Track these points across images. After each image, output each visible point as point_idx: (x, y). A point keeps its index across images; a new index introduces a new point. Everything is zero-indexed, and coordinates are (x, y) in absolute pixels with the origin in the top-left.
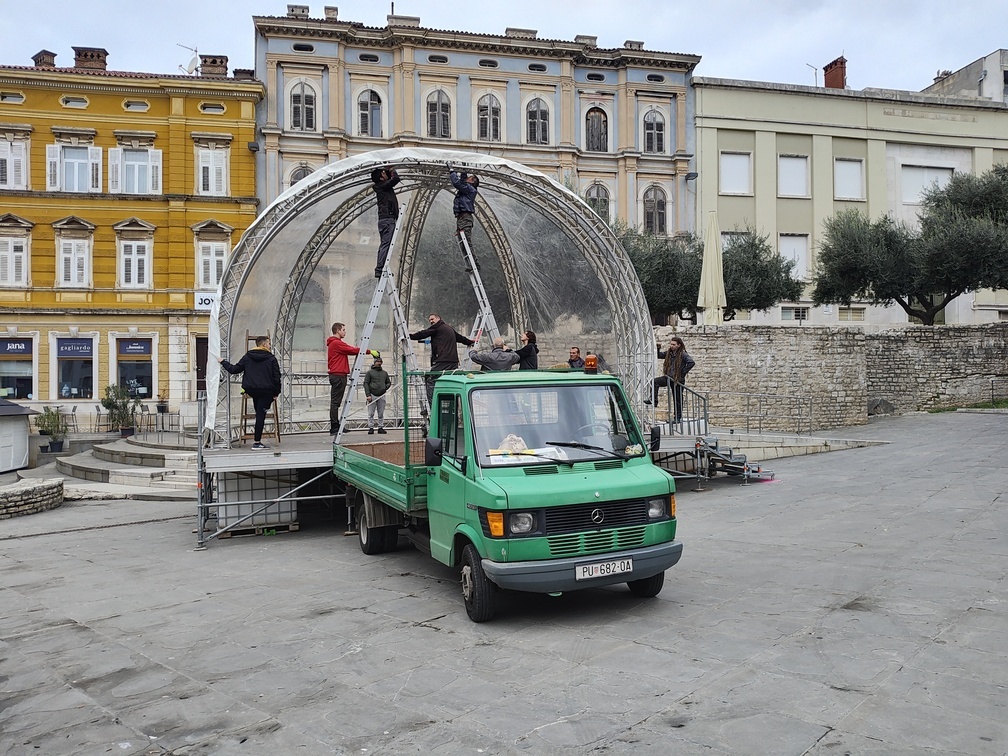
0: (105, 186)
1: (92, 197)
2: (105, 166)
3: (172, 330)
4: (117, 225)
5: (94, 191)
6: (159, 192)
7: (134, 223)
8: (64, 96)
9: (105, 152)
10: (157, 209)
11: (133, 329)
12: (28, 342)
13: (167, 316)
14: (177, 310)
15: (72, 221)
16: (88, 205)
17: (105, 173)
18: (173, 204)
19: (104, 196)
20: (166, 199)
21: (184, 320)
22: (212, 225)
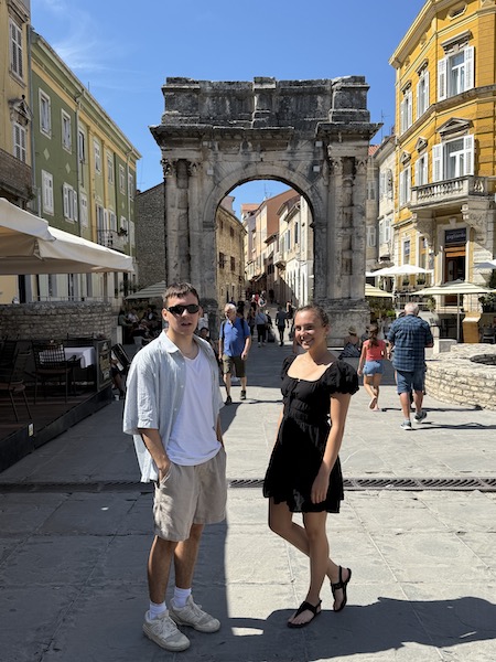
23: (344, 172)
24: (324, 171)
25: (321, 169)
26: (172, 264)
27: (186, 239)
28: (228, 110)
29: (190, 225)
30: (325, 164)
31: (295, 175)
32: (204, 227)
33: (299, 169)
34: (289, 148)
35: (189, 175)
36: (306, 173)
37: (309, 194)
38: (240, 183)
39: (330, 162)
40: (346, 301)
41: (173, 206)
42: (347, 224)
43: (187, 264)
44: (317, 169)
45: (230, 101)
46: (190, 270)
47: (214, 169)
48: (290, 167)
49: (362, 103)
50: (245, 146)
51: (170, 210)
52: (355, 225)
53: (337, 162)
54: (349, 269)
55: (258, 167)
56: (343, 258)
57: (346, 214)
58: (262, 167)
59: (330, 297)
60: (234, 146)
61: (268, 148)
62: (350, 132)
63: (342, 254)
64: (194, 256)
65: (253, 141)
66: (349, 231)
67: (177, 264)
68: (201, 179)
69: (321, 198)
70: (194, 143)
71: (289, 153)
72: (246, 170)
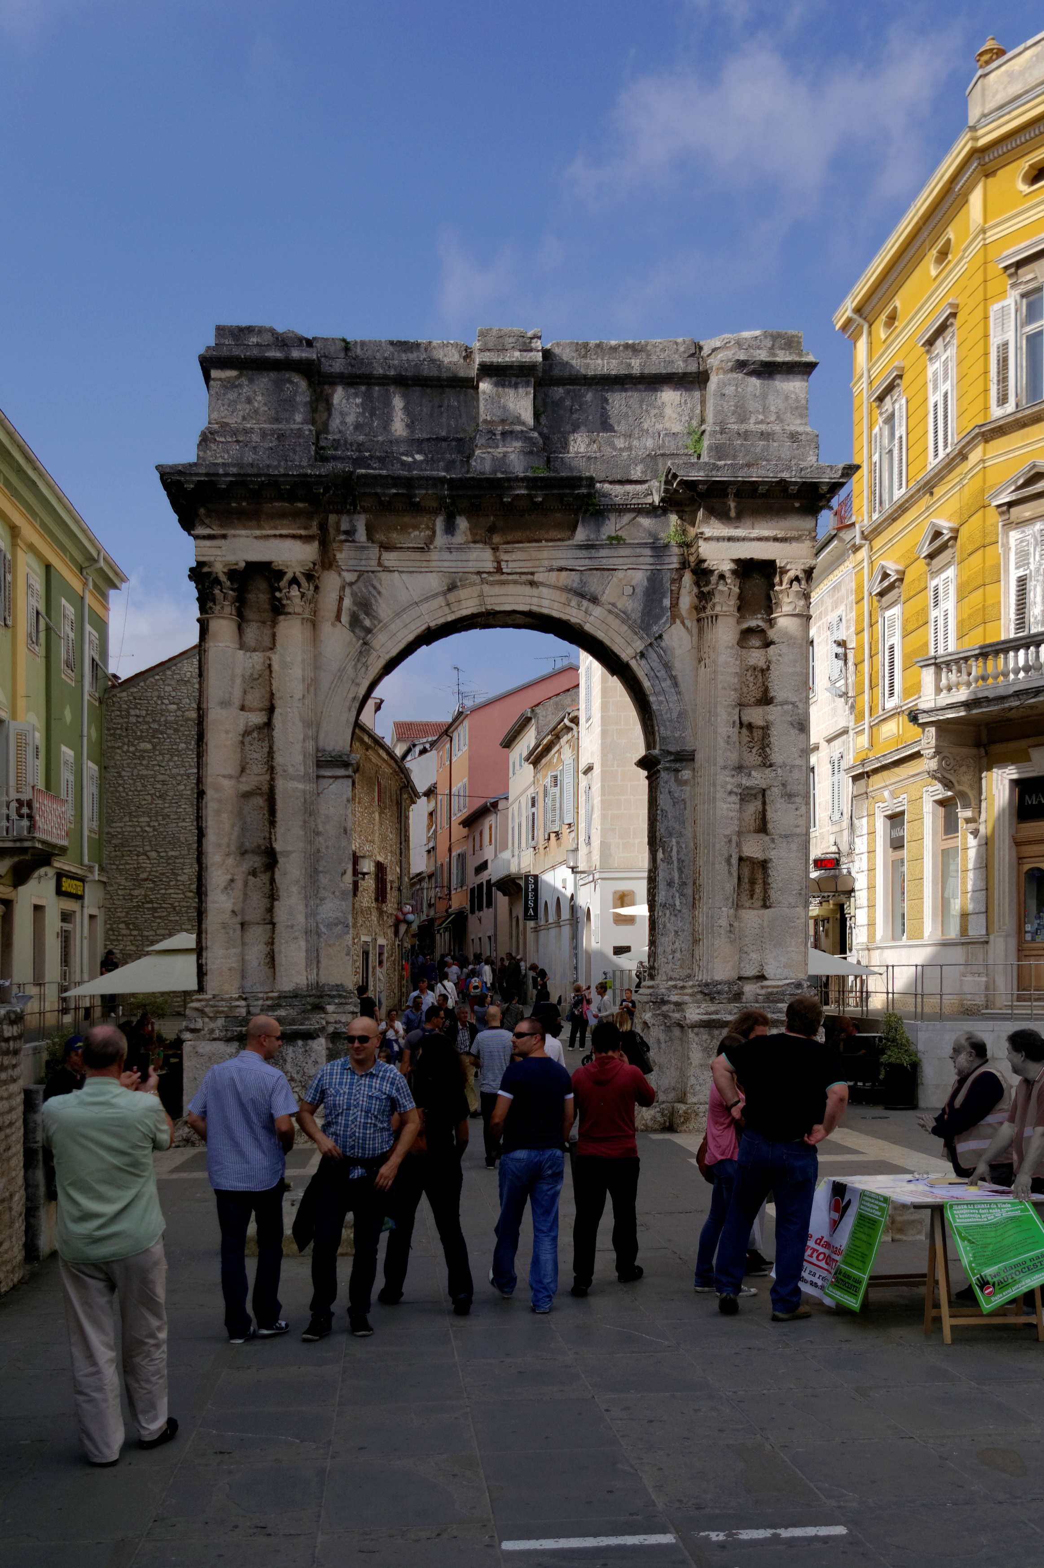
23: (744, 607)
24: (686, 600)
26: (217, 878)
27: (260, 801)
28: (400, 428)
29: (279, 759)
30: (688, 578)
31: (597, 611)
32: (319, 764)
33: (608, 595)
34: (581, 535)
35: (278, 609)
36: (633, 606)
37: (640, 669)
38: (429, 636)
39: (702, 576)
40: (749, 989)
41: (225, 704)
42: (752, 758)
43: (265, 878)
45: (405, 396)
46: (272, 896)
48: (581, 591)
50: (450, 529)
51: (215, 714)
52: (776, 757)
53: (722, 577)
54: (758, 889)
55: (486, 588)
56: (741, 859)
57: (750, 726)
58: (497, 590)
59: (704, 977)
60: (416, 527)
61: (518, 535)
62: (762, 489)
63: (739, 844)
64: (287, 854)
65: (473, 511)
66: (758, 779)
67: (232, 880)
68: (314, 623)
69: (674, 679)
70: (294, 515)
71: (580, 547)
72: (452, 597)
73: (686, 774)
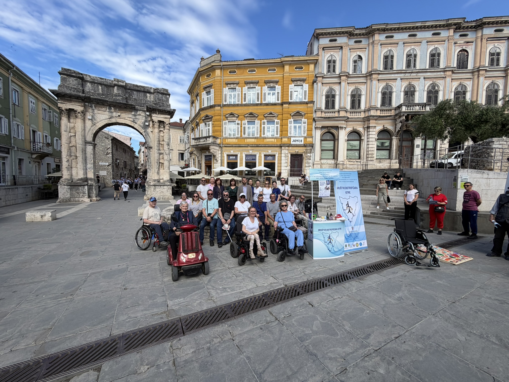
0: (261, 101)
1: (257, 105)
2: (261, 93)
3: (283, 152)
4: (265, 114)
5: (258, 102)
6: (280, 102)
7: (271, 114)
8: (249, 69)
9: (261, 88)
10: (279, 108)
11: (270, 151)
12: (236, 156)
13: (281, 147)
14: (285, 144)
15: (251, 114)
16: (256, 107)
17: (261, 96)
18: (284, 106)
19: (261, 104)
20: (282, 104)
21: (287, 148)
22: (298, 112)
23: (159, 127)
24: (151, 125)
25: (149, 124)
26: (65, 160)
27: (74, 148)
28: (100, 91)
29: (77, 141)
30: (151, 122)
31: (136, 125)
32: (86, 143)
33: (138, 123)
34: (133, 113)
35: (76, 117)
36: (142, 125)
37: (144, 134)
39: (153, 122)
40: (161, 180)
41: (65, 131)
42: (161, 149)
43: (76, 160)
44: (147, 124)
45: (101, 87)
46: (77, 163)
47: (92, 116)
48: (134, 121)
49: (168, 100)
50: (110, 109)
52: (165, 149)
53: (156, 122)
54: (163, 167)
55: (117, 119)
56: (160, 163)
57: (161, 144)
58: (119, 119)
59: (153, 179)
60: (104, 108)
61: (122, 112)
62: (162, 111)
63: (159, 161)
64: (79, 157)
65: (114, 106)
66: (162, 152)
67: (68, 160)
68: (84, 120)
69: (149, 136)
70: (79, 102)
71: (133, 115)
72: (110, 119)
73: (151, 150)
